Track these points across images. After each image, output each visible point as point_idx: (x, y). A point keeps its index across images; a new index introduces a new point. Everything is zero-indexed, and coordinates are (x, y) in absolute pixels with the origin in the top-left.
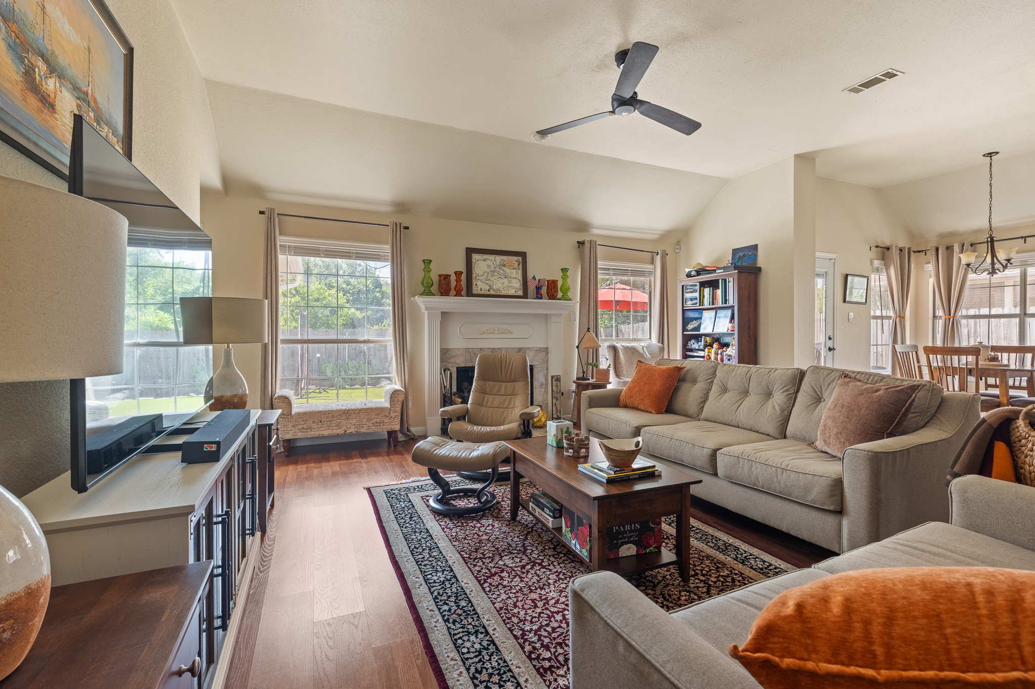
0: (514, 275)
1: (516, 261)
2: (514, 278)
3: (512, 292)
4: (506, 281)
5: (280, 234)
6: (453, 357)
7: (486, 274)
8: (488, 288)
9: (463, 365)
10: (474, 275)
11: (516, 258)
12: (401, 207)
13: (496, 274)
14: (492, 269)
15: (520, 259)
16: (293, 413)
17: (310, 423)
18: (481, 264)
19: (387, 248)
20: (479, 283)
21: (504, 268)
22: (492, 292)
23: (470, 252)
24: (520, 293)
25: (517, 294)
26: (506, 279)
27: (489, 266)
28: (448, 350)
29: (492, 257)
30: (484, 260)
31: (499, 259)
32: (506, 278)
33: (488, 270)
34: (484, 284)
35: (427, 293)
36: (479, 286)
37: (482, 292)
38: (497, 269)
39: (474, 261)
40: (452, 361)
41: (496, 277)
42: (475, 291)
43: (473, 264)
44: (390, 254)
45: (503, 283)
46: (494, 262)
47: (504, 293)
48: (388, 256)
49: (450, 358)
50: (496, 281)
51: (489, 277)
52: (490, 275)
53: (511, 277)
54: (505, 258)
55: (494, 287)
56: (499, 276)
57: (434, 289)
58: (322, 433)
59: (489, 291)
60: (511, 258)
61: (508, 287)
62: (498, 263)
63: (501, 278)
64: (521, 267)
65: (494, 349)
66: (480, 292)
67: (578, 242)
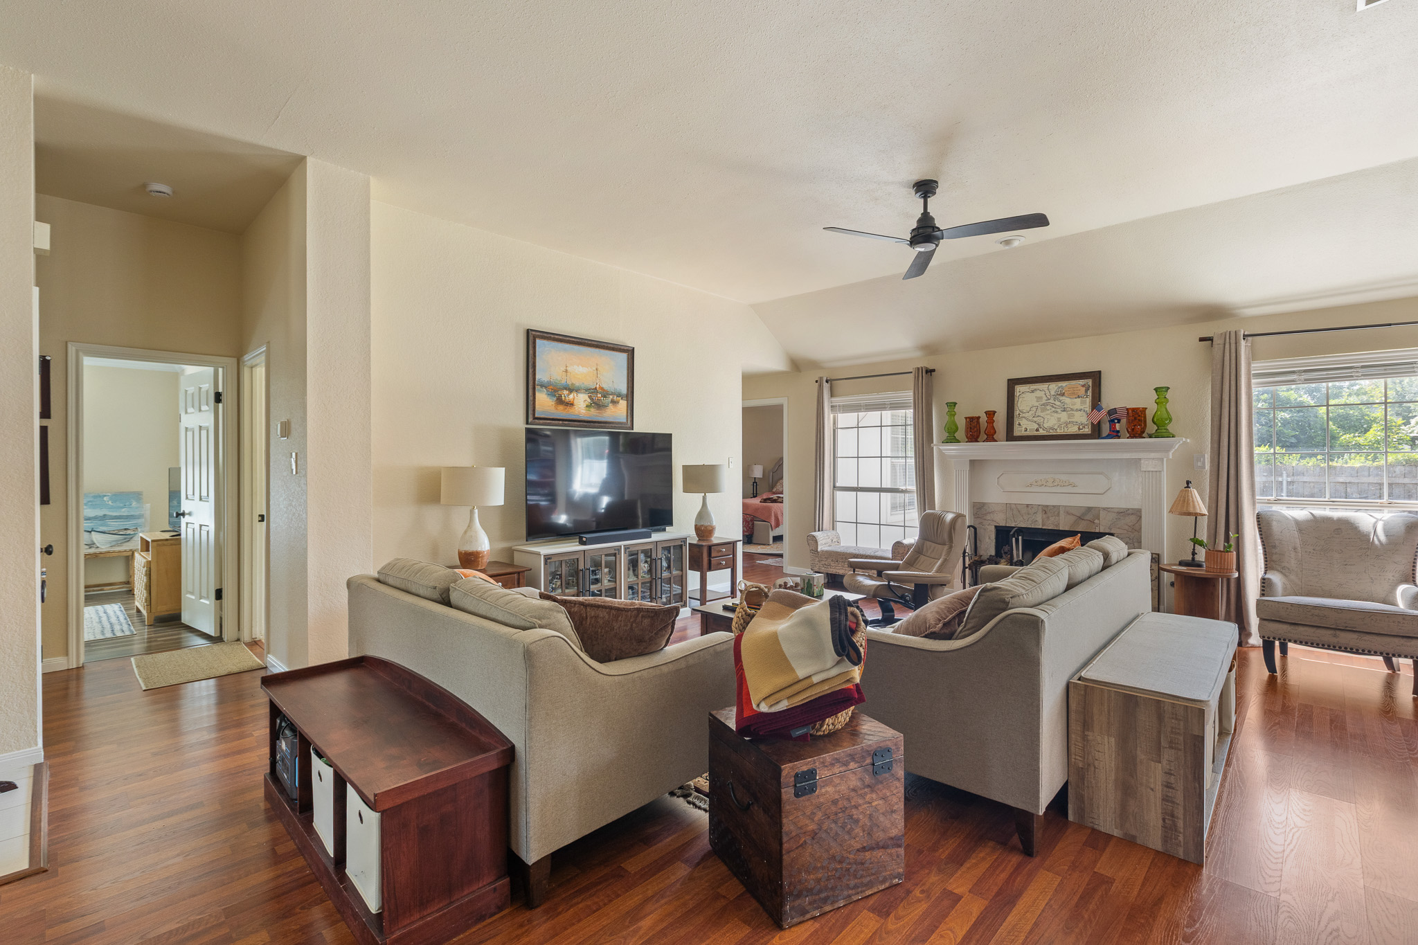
0: (1078, 406)
1: (1083, 386)
2: (1077, 410)
3: (1073, 430)
4: (1064, 416)
5: (832, 395)
6: (990, 513)
7: (1034, 409)
8: (1036, 426)
9: (1002, 524)
10: (1017, 413)
11: (1082, 382)
12: (930, 349)
13: (1048, 407)
14: (1044, 402)
15: (1090, 382)
16: (819, 550)
17: (829, 560)
18: (1027, 398)
19: (909, 395)
20: (1024, 423)
21: (1061, 398)
22: (1042, 432)
23: (1012, 383)
24: (1087, 430)
25: (1081, 432)
26: (1065, 413)
27: (1039, 399)
28: (984, 504)
29: (1044, 386)
30: (1033, 392)
31: (1053, 387)
32: (1064, 411)
33: (1037, 404)
34: (1030, 423)
35: (951, 439)
36: (1024, 426)
37: (1028, 433)
38: (1052, 401)
39: (1017, 394)
40: (988, 517)
41: (1048, 412)
42: (1017, 433)
43: (1016, 399)
44: (912, 401)
45: (1059, 419)
46: (1047, 392)
47: (1060, 432)
48: (910, 403)
49: (986, 514)
50: (1049, 417)
51: (1039, 413)
52: (1039, 410)
53: (1072, 410)
54: (1064, 384)
55: (1046, 425)
56: (1053, 409)
57: (961, 434)
58: (838, 571)
59: (1037, 430)
60: (1073, 383)
61: (1067, 424)
62: (1053, 393)
63: (1057, 412)
64: (1090, 393)
65: (1047, 506)
66: (1024, 433)
67: (1202, 340)
